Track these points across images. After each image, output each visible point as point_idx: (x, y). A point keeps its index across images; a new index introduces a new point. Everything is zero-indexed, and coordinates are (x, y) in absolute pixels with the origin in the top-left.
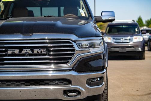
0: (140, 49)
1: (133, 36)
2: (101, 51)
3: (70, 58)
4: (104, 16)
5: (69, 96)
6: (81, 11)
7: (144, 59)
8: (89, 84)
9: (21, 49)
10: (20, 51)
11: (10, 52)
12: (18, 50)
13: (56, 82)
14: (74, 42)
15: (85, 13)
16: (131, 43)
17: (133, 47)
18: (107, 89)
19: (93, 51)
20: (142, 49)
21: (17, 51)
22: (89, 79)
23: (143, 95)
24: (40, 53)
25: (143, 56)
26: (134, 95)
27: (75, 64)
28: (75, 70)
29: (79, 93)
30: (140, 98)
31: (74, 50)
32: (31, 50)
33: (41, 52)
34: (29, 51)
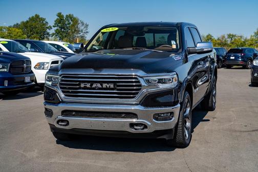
3: (137, 93)
5: (135, 129)
6: (173, 42)
10: (91, 85)
11: (82, 85)
13: (123, 115)
14: (141, 77)
15: (176, 44)
19: (162, 87)
21: (88, 85)
22: (156, 114)
24: (108, 87)
27: (142, 99)
28: (142, 105)
31: (140, 86)
32: (101, 84)
33: (110, 86)
34: (99, 85)
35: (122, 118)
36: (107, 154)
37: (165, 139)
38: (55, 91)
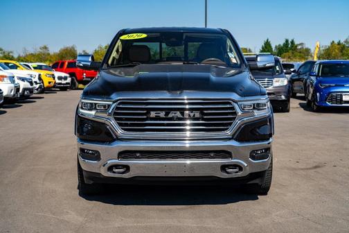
0: (283, 97)
1: (274, 78)
2: (267, 115)
3: (230, 124)
4: (260, 62)
5: (228, 173)
6: (230, 55)
7: (288, 111)
8: (253, 158)
9: (168, 111)
10: (167, 114)
11: (153, 114)
12: (164, 113)
13: (212, 155)
14: (236, 102)
15: (235, 57)
16: (271, 88)
17: (273, 94)
18: (272, 167)
19: (258, 114)
20: (286, 97)
21: (162, 114)
22: (253, 151)
23: (307, 169)
24: (192, 116)
25: (287, 106)
26: (295, 169)
27: (236, 132)
28: (237, 140)
29: (241, 169)
30: (305, 173)
31: (235, 113)
32: (181, 113)
33: (194, 115)
34: (178, 114)
35: (210, 158)
36: (178, 209)
37: (257, 184)
38: (104, 124)
